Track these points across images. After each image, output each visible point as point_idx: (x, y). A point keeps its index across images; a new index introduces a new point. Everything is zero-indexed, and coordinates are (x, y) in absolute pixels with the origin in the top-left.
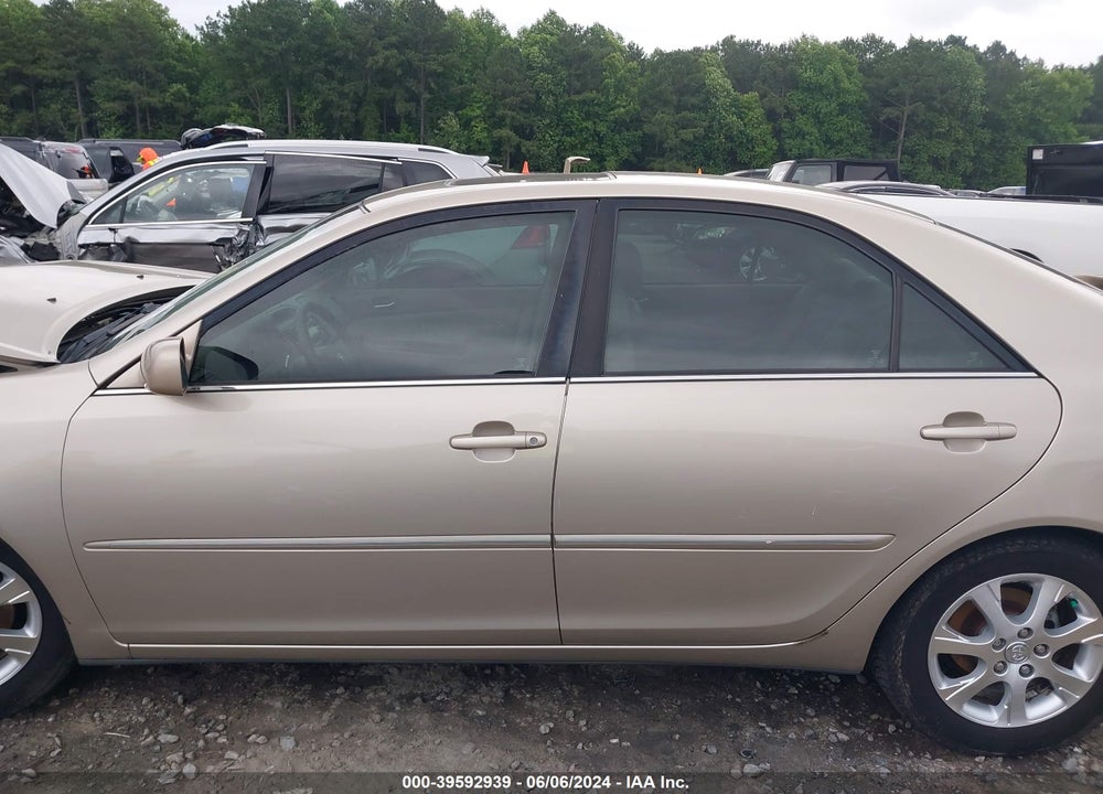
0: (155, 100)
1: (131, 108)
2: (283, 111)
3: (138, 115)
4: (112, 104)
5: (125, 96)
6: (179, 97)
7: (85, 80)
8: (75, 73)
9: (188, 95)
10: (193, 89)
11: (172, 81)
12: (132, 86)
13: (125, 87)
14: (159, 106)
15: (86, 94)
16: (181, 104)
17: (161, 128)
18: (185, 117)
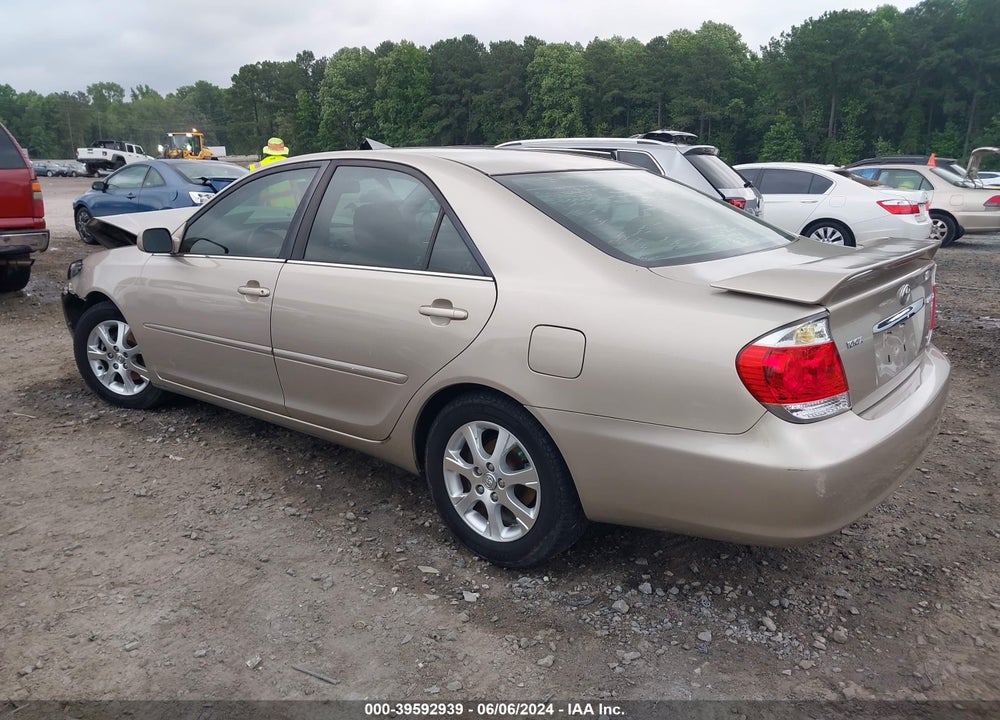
0: (716, 114)
1: (697, 121)
2: (826, 117)
3: (702, 126)
4: (682, 118)
5: (694, 112)
6: (737, 109)
7: (666, 99)
8: (660, 94)
9: (743, 107)
10: (749, 102)
11: (733, 96)
12: (700, 103)
13: (694, 104)
14: (719, 117)
15: (665, 111)
16: (736, 116)
17: (717, 136)
18: (740, 126)
